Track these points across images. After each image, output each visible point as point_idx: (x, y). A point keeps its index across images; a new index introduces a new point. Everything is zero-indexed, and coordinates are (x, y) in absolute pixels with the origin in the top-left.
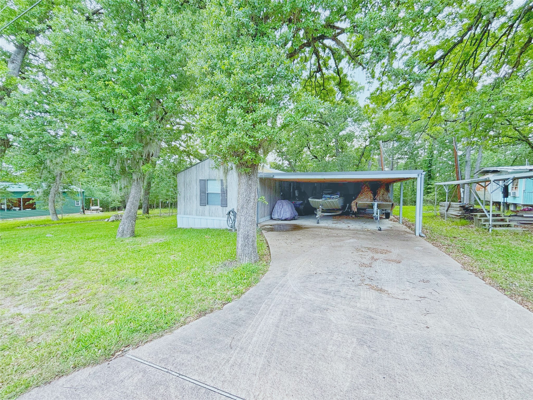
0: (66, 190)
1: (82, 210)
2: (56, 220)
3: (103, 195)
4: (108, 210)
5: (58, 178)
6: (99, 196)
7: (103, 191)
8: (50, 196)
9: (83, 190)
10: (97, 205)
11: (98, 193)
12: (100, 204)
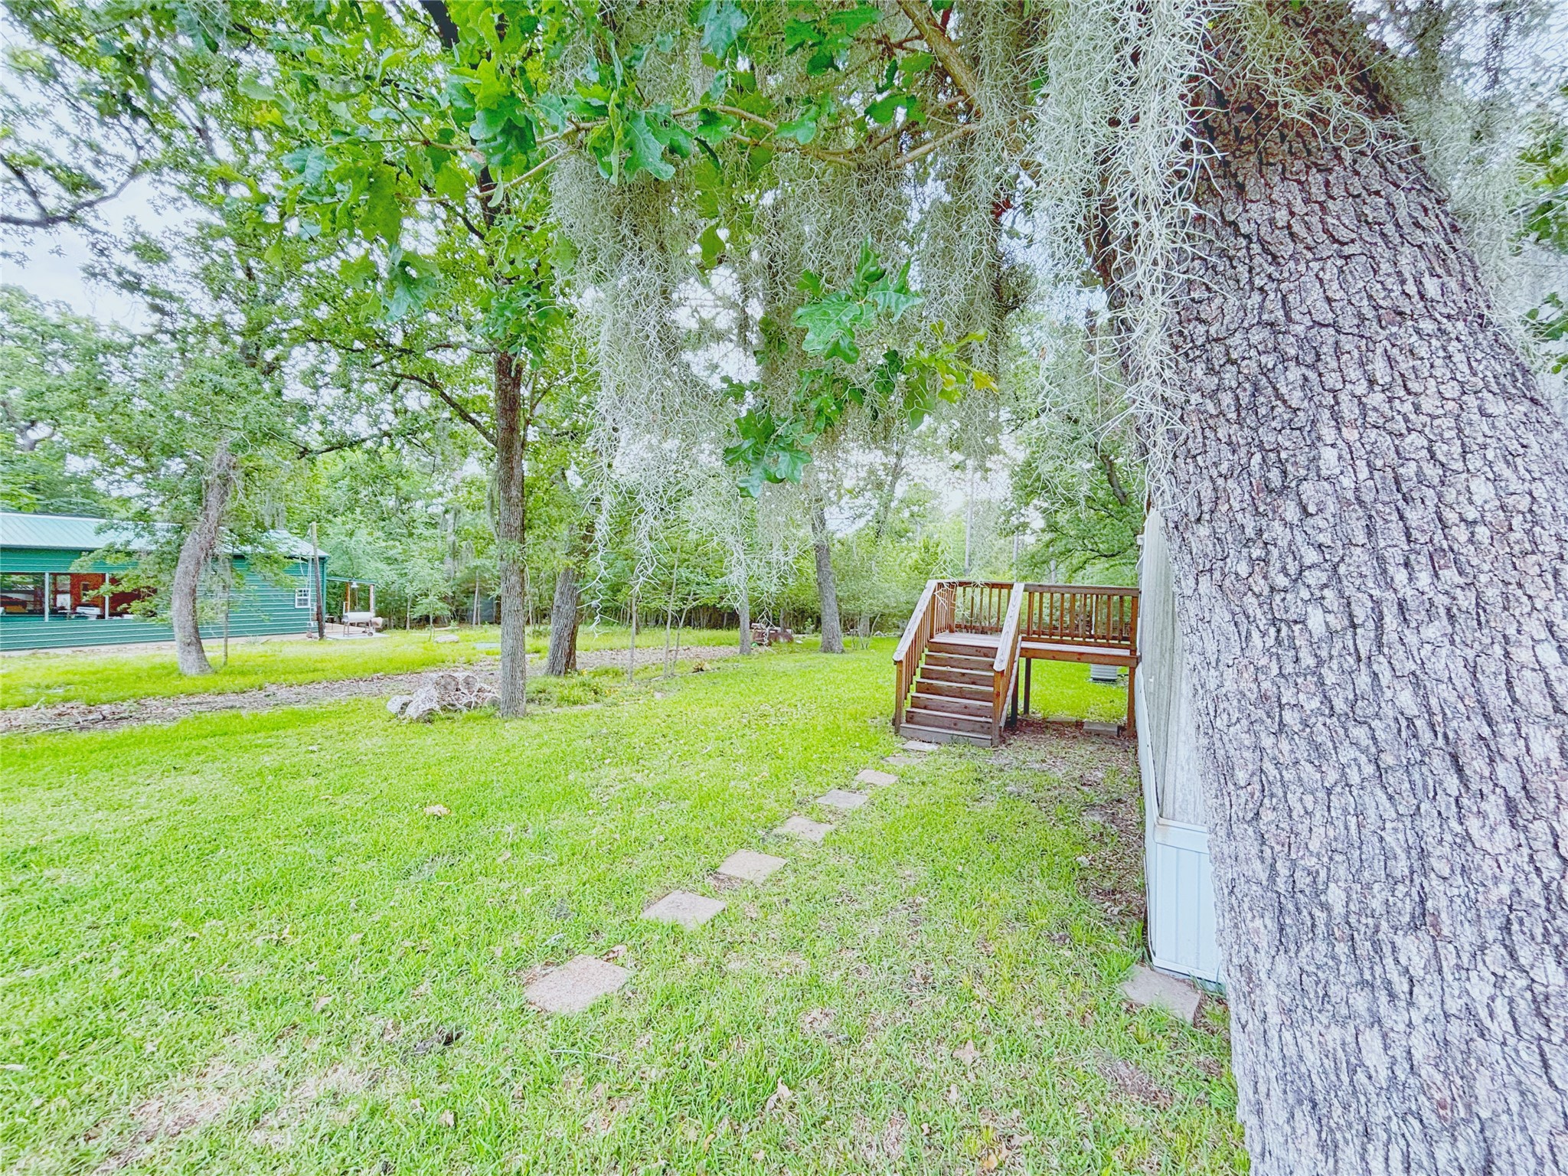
0: (248, 548)
1: (314, 624)
2: (194, 672)
3: (389, 574)
4: (400, 623)
5: (213, 498)
6: (376, 574)
7: (391, 561)
8: (181, 567)
9: (321, 553)
10: (368, 609)
11: (373, 564)
12: (377, 602)
